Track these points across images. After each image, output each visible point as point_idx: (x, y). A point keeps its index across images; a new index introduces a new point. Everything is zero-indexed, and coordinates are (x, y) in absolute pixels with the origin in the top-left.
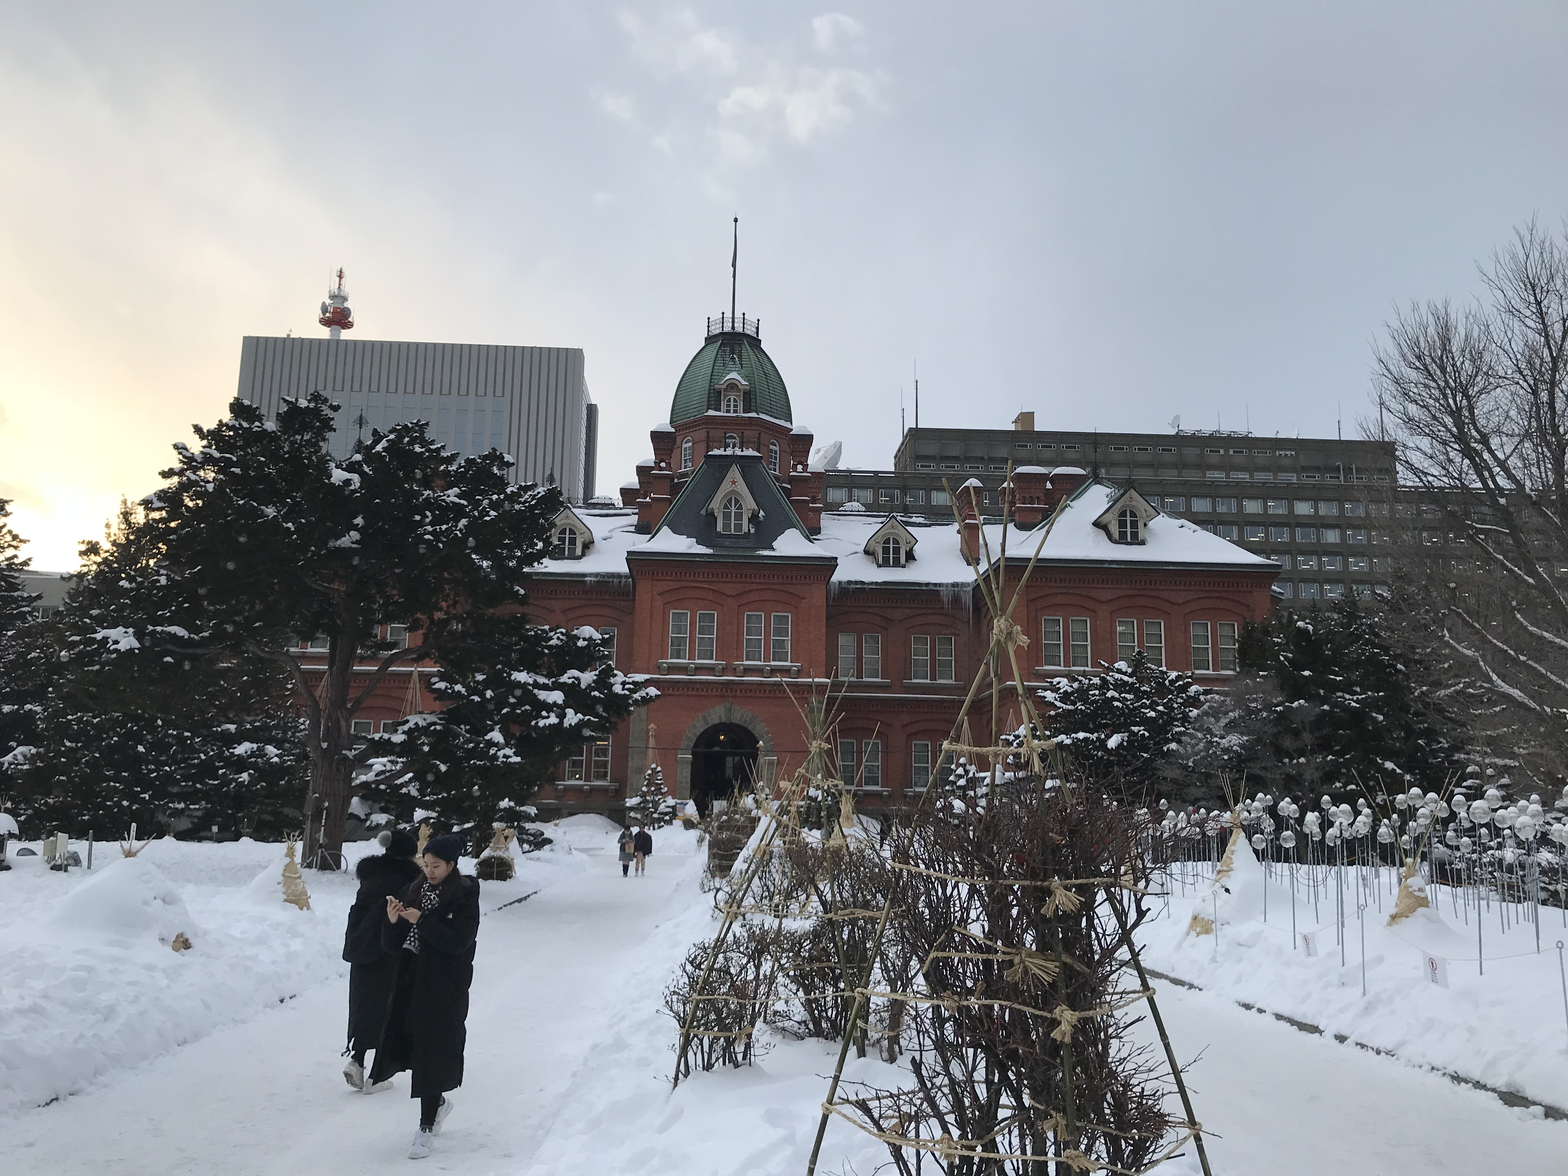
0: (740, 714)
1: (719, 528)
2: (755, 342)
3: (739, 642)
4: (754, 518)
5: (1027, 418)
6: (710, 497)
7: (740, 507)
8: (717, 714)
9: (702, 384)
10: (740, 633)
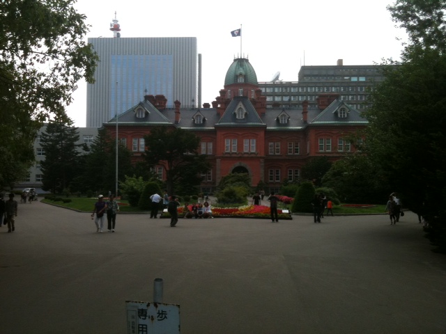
0: (243, 164)
1: (237, 117)
2: (247, 60)
3: (243, 147)
4: (246, 114)
5: (340, 61)
6: (235, 109)
7: (242, 112)
8: (237, 164)
9: (233, 74)
10: (243, 144)
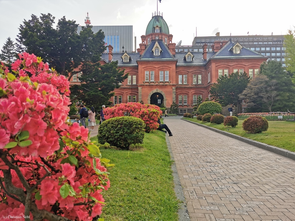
0: (159, 91)
2: (162, 17)
3: (159, 77)
4: (161, 52)
5: (218, 34)
6: (152, 48)
7: (158, 50)
8: (155, 91)
9: (151, 27)
10: (159, 75)
